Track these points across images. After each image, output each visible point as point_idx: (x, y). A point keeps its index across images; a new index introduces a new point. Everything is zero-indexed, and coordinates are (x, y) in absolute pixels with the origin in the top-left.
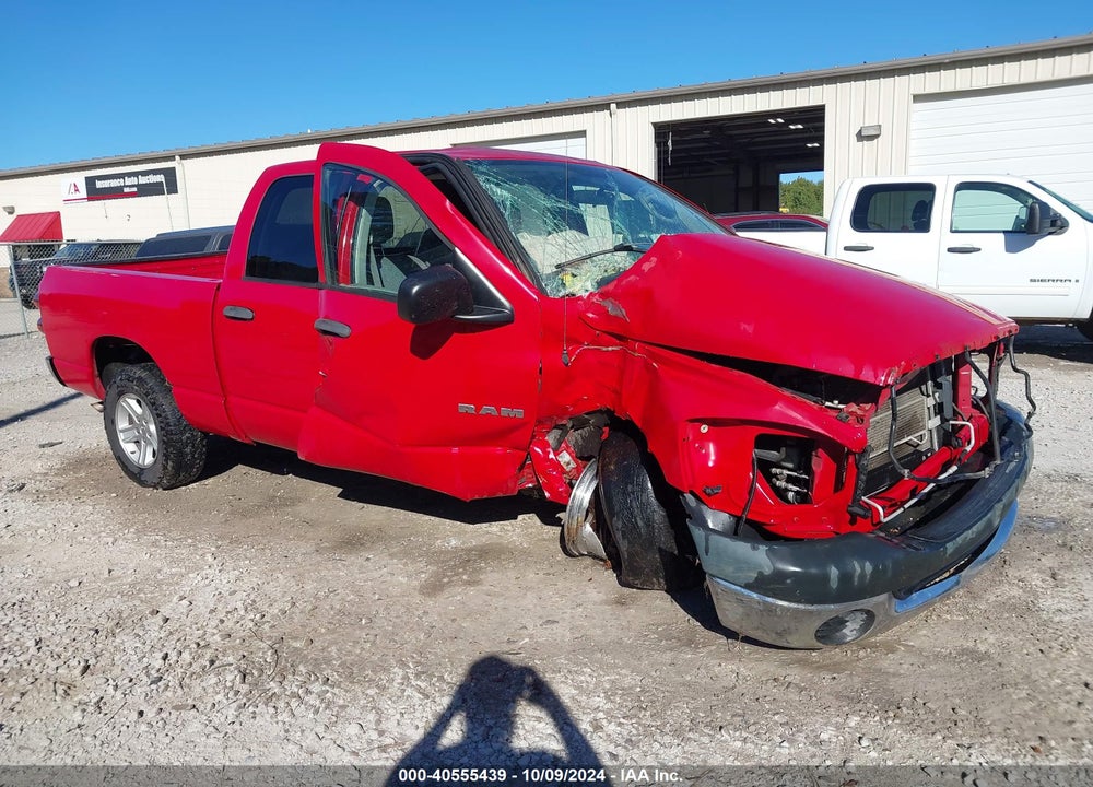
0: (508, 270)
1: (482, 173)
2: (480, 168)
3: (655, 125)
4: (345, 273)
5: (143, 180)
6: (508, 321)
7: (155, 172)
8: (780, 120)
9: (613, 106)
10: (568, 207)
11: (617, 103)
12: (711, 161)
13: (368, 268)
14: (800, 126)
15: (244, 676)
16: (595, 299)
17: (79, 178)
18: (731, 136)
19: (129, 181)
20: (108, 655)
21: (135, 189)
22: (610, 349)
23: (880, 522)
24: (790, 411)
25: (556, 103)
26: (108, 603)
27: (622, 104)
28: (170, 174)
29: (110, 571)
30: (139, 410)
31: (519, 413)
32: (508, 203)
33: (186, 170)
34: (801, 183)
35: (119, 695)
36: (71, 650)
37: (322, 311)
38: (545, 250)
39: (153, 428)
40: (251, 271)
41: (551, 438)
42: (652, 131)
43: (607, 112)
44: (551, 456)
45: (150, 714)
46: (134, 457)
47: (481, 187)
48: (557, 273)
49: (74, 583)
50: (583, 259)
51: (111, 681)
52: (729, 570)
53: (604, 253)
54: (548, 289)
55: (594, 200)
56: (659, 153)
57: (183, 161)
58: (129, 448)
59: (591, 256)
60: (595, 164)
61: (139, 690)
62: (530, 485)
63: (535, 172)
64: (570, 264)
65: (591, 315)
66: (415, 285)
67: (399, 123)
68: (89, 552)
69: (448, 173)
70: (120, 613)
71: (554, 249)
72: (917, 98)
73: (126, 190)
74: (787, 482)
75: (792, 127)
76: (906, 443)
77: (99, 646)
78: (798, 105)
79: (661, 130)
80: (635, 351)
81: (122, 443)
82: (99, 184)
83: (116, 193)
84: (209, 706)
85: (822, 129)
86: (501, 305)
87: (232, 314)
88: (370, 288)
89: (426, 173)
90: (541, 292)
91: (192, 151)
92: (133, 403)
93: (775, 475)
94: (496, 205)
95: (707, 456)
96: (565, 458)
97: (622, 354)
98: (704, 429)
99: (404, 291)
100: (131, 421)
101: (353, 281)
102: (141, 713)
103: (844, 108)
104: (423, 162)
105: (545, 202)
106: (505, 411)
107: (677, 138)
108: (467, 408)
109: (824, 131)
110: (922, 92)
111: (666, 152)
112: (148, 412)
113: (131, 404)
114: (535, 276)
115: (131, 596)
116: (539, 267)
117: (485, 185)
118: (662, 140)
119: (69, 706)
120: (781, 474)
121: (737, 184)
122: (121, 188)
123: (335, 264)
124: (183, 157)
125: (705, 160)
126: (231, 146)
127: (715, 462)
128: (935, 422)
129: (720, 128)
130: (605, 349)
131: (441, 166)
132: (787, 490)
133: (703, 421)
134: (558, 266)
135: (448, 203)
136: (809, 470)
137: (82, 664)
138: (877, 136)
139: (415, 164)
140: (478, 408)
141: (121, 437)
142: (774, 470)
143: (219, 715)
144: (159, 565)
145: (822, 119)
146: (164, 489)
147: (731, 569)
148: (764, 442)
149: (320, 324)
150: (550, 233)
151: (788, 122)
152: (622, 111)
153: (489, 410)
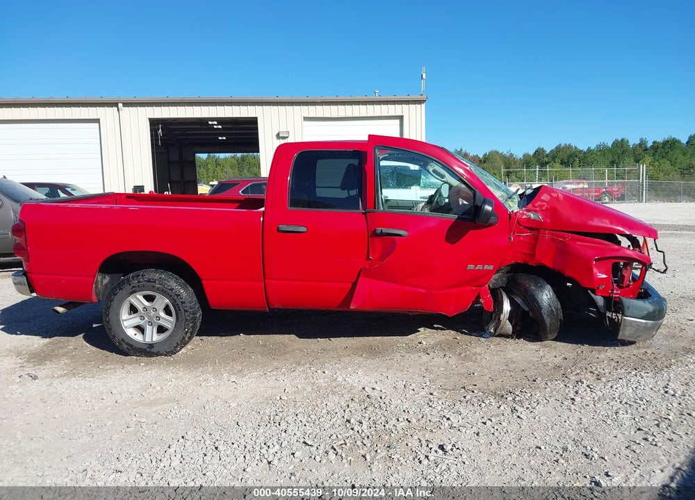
3: (150, 119)
8: (215, 122)
9: (120, 105)
11: (123, 103)
14: (220, 127)
16: (525, 212)
22: (525, 234)
25: (76, 98)
27: (126, 104)
30: (146, 302)
31: (491, 267)
39: (163, 313)
42: (148, 123)
43: (115, 109)
48: (506, 201)
54: (507, 208)
58: (131, 331)
65: (523, 220)
72: (306, 119)
78: (242, 116)
79: (154, 123)
81: (124, 329)
97: (533, 236)
103: (268, 120)
106: (486, 267)
108: (471, 267)
110: (308, 116)
113: (140, 299)
130: (522, 235)
138: (287, 137)
140: (475, 267)
141: (124, 324)
152: (126, 109)
153: (479, 267)
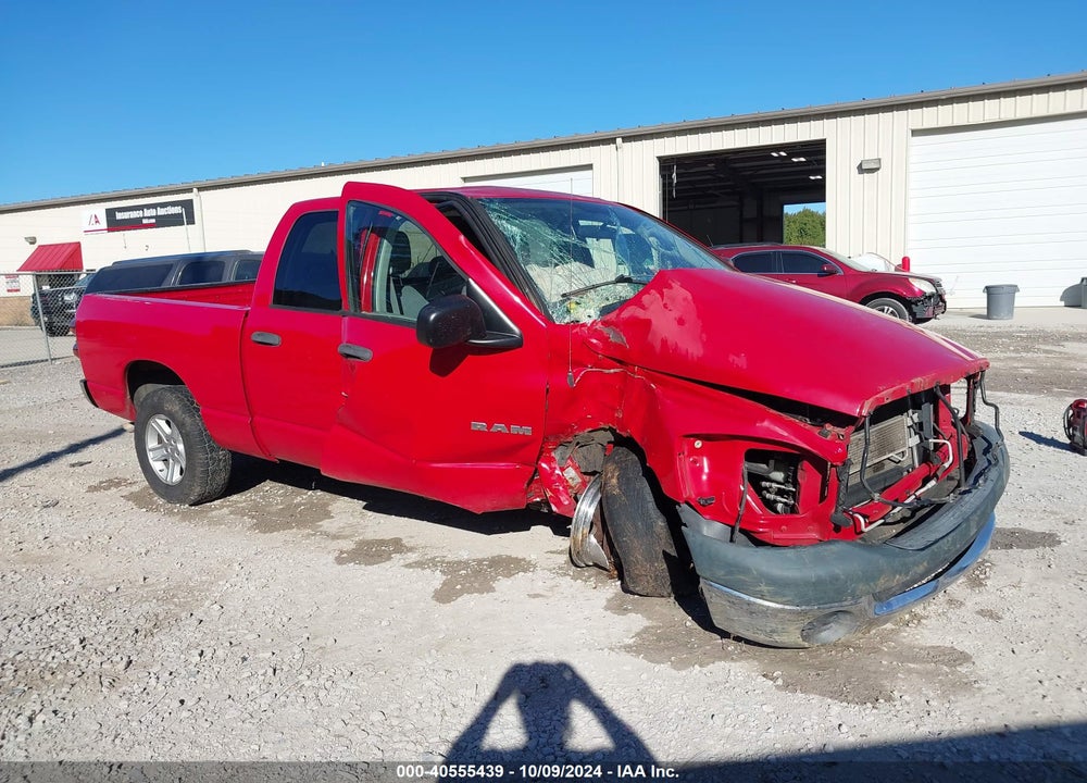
0: (517, 299)
1: (495, 210)
2: (492, 205)
3: (659, 158)
4: (367, 301)
5: (162, 212)
6: (518, 344)
7: (174, 204)
8: (783, 154)
9: (619, 140)
10: (573, 240)
11: (623, 138)
12: (716, 193)
13: (388, 297)
14: (803, 159)
15: (275, 670)
16: (599, 326)
17: (100, 210)
18: (735, 169)
19: (148, 213)
20: (147, 652)
21: (153, 221)
22: (612, 371)
23: (862, 532)
24: (776, 428)
25: (564, 137)
26: (146, 606)
27: (626, 139)
28: (188, 205)
29: (145, 579)
30: (168, 430)
31: (527, 430)
32: (518, 238)
33: (204, 202)
34: (806, 213)
35: (160, 688)
36: (113, 648)
37: (345, 336)
38: (552, 281)
39: (181, 447)
40: (277, 300)
41: (556, 455)
42: (657, 164)
43: (613, 146)
44: (558, 472)
45: (189, 703)
46: (162, 475)
47: (493, 223)
48: (563, 302)
49: (112, 589)
50: (587, 289)
51: (152, 675)
52: (720, 573)
53: (607, 284)
54: (554, 316)
55: (598, 234)
56: (664, 185)
57: (201, 193)
58: (157, 466)
59: (594, 287)
60: (599, 201)
61: (178, 683)
62: (538, 499)
63: (543, 209)
64: (576, 293)
65: (594, 341)
66: (433, 312)
67: (411, 157)
68: (124, 561)
69: (462, 210)
70: (157, 616)
71: (561, 280)
72: (915, 133)
73: (145, 221)
74: (776, 494)
75: (795, 160)
76: (888, 459)
77: (139, 644)
78: (800, 140)
79: (666, 164)
80: (634, 372)
81: (151, 461)
82: (119, 216)
83: (136, 224)
84: (244, 695)
85: (823, 162)
86: (511, 330)
87: (259, 340)
88: (389, 315)
89: (443, 210)
90: (548, 319)
91: (209, 183)
92: (163, 423)
93: (766, 489)
94: (506, 239)
95: (701, 468)
96: (570, 474)
97: (622, 377)
98: (698, 444)
99: (423, 318)
100: (160, 440)
101: (373, 309)
102: (182, 702)
103: (845, 142)
104: (441, 202)
105: (551, 236)
106: (515, 429)
107: (682, 171)
108: (479, 426)
109: (825, 163)
110: (919, 127)
111: (671, 184)
112: (177, 432)
113: (161, 424)
114: (543, 303)
115: (166, 600)
116: (547, 296)
117: (496, 221)
118: (667, 173)
119: (115, 697)
120: (771, 487)
121: (741, 215)
122: (140, 219)
123: (358, 292)
124: (200, 189)
125: (710, 192)
126: (247, 178)
127: (709, 475)
128: (914, 440)
129: (724, 161)
130: (607, 371)
131: (456, 204)
132: (776, 502)
133: (698, 437)
134: (564, 295)
135: (462, 238)
136: (795, 484)
137: (125, 659)
138: (878, 169)
139: (431, 201)
140: (489, 427)
141: (150, 455)
142: (764, 484)
143: (253, 703)
144: (190, 573)
145: (823, 152)
146: (191, 505)
147: (723, 573)
148: (753, 456)
149: (344, 348)
150: (556, 265)
151: (790, 155)
152: (628, 145)
153: (499, 427)
